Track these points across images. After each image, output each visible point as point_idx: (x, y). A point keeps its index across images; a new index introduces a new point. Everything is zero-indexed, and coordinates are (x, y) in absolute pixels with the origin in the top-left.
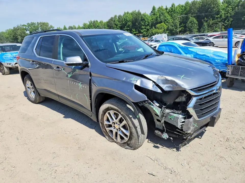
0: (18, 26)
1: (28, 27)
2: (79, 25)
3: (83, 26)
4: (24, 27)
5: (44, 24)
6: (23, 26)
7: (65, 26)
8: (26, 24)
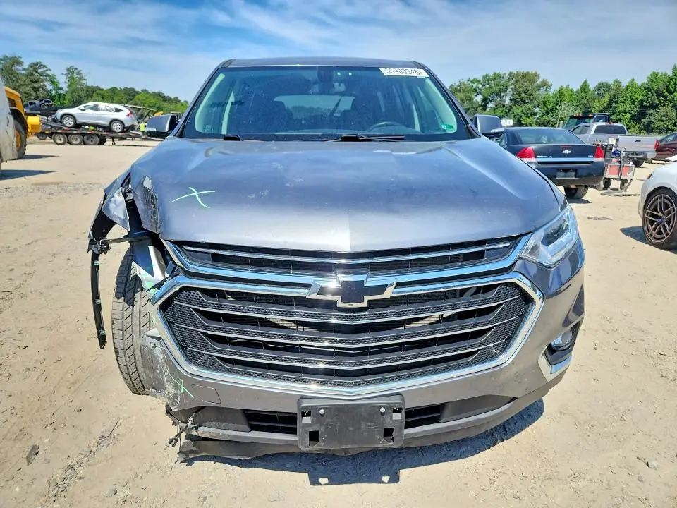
0: (461, 83)
1: (484, 85)
2: (633, 80)
3: (646, 82)
4: (475, 85)
5: (525, 76)
6: (472, 82)
7: (585, 82)
8: (480, 78)
